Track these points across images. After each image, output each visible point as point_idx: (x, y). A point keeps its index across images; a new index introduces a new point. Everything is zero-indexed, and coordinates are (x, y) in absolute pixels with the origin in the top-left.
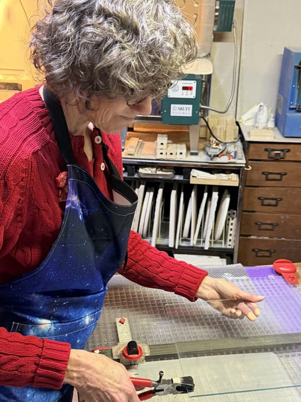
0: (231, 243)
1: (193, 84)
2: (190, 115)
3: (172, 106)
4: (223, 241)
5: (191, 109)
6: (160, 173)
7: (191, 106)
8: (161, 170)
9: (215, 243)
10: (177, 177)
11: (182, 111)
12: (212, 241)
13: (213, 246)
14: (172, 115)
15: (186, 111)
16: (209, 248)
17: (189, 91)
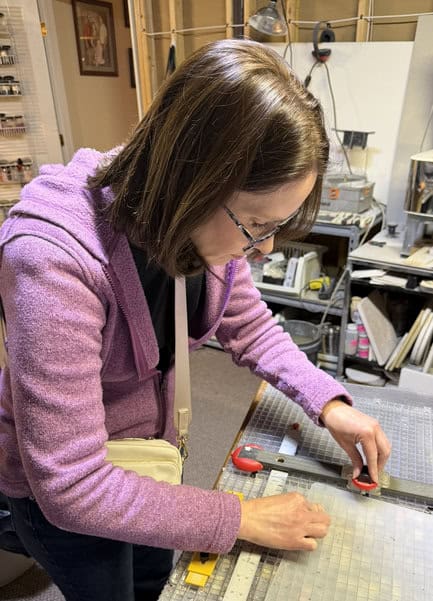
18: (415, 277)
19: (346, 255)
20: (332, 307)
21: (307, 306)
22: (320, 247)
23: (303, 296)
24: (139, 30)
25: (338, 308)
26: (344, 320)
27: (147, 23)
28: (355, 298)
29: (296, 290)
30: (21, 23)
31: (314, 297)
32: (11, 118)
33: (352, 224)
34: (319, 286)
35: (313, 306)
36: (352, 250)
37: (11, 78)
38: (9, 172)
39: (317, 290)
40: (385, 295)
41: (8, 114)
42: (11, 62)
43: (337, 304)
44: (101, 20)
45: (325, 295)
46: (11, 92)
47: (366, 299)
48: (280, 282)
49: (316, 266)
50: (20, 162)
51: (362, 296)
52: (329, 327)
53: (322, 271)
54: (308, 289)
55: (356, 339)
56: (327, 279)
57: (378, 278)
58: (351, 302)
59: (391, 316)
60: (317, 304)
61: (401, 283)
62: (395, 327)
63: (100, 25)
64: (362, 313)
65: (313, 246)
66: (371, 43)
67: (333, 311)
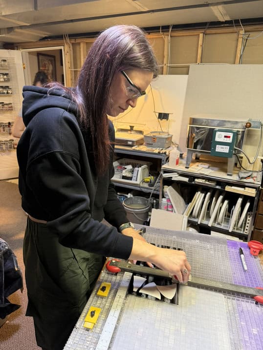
0: (247, 231)
1: (231, 135)
2: (228, 152)
3: (217, 146)
4: (242, 229)
5: (228, 149)
6: (208, 183)
7: (228, 147)
8: (209, 181)
9: (237, 229)
10: (218, 187)
11: (223, 149)
12: (236, 228)
13: (235, 231)
14: (216, 151)
15: (225, 149)
16: (232, 232)
17: (228, 139)
18: (192, 177)
19: (161, 167)
20: (155, 190)
21: (143, 190)
22: (149, 163)
23: (141, 185)
24: (67, 68)
25: (158, 191)
26: (161, 196)
27: (71, 66)
28: (165, 186)
29: (138, 182)
30: (14, 64)
31: (146, 185)
32: (7, 104)
33: (163, 153)
34: (149, 180)
35: (146, 190)
36: (163, 164)
37: (8, 87)
38: (4, 128)
39: (148, 182)
40: (179, 185)
41: (6, 102)
42: (8, 80)
43: (157, 189)
44: (50, 62)
45: (151, 184)
46: (8, 93)
47: (170, 187)
48: (130, 178)
49: (147, 171)
50: (9, 123)
51: (169, 186)
52: (154, 200)
53: (150, 173)
54: (143, 181)
55: (166, 205)
56: (152, 177)
57: (175, 177)
58: (163, 188)
59: (182, 194)
60: (147, 189)
61: (186, 180)
62: (185, 200)
63: (49, 64)
64: (168, 193)
65: (146, 162)
66: (170, 75)
67: (155, 192)
